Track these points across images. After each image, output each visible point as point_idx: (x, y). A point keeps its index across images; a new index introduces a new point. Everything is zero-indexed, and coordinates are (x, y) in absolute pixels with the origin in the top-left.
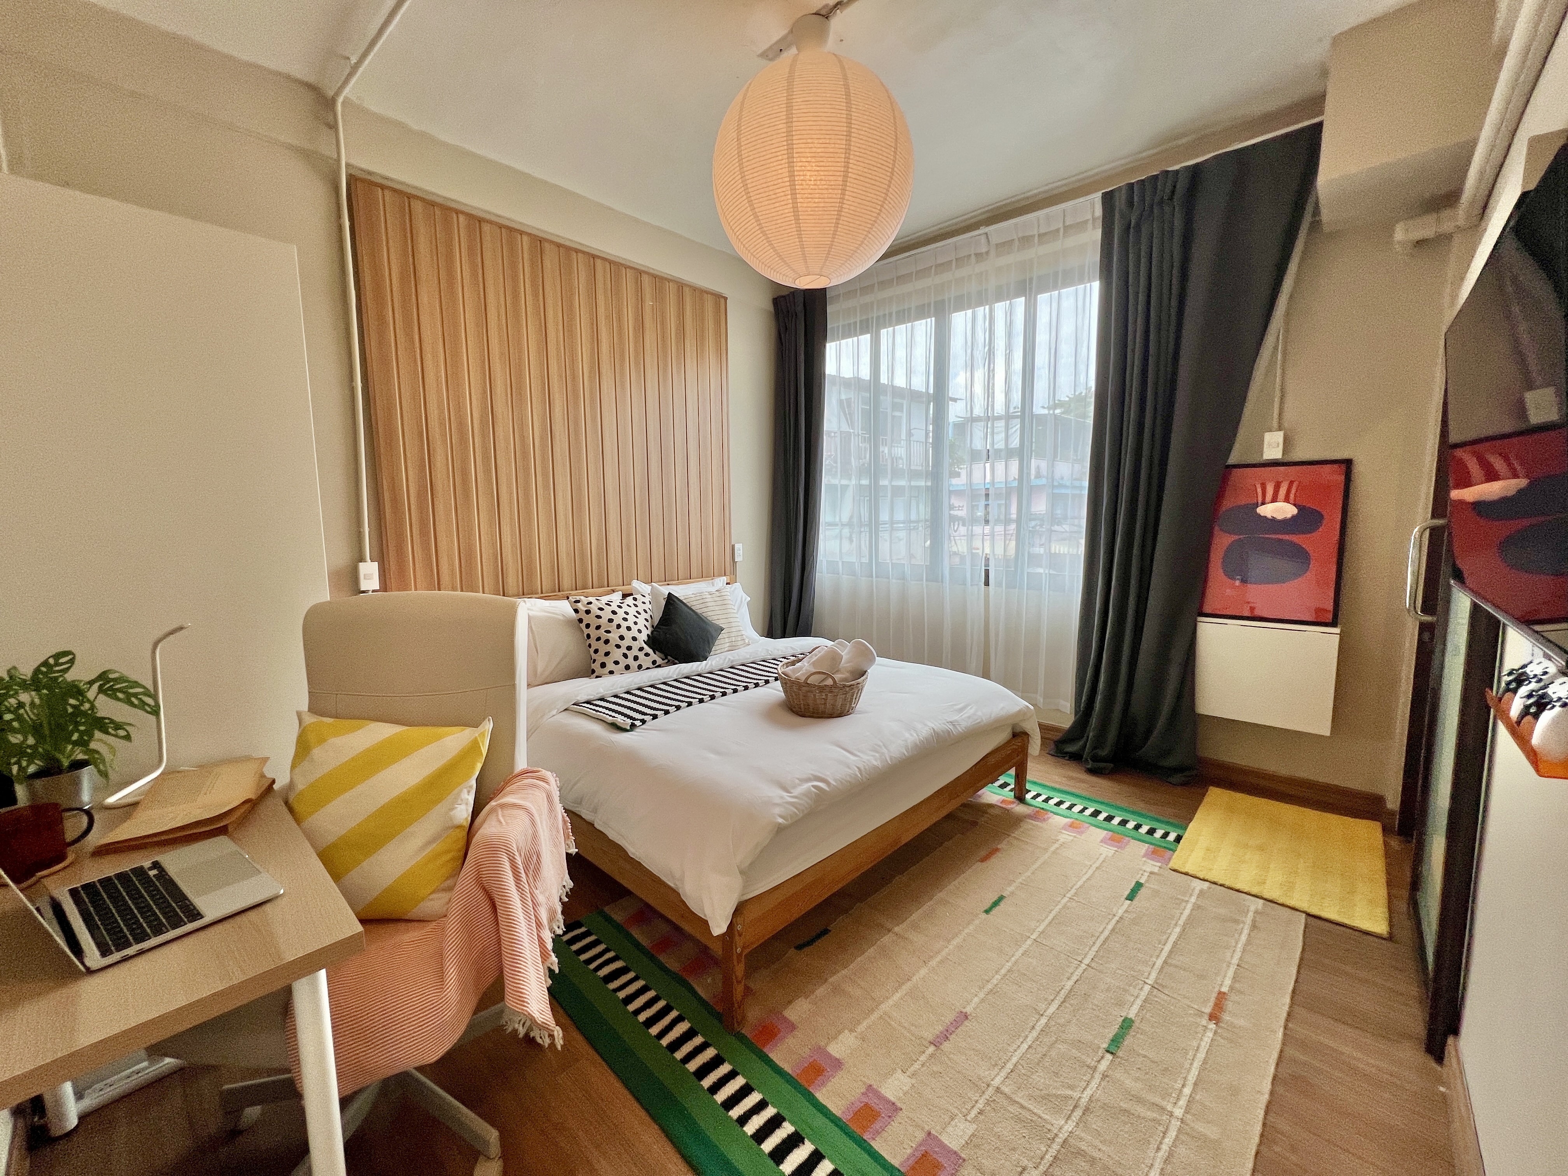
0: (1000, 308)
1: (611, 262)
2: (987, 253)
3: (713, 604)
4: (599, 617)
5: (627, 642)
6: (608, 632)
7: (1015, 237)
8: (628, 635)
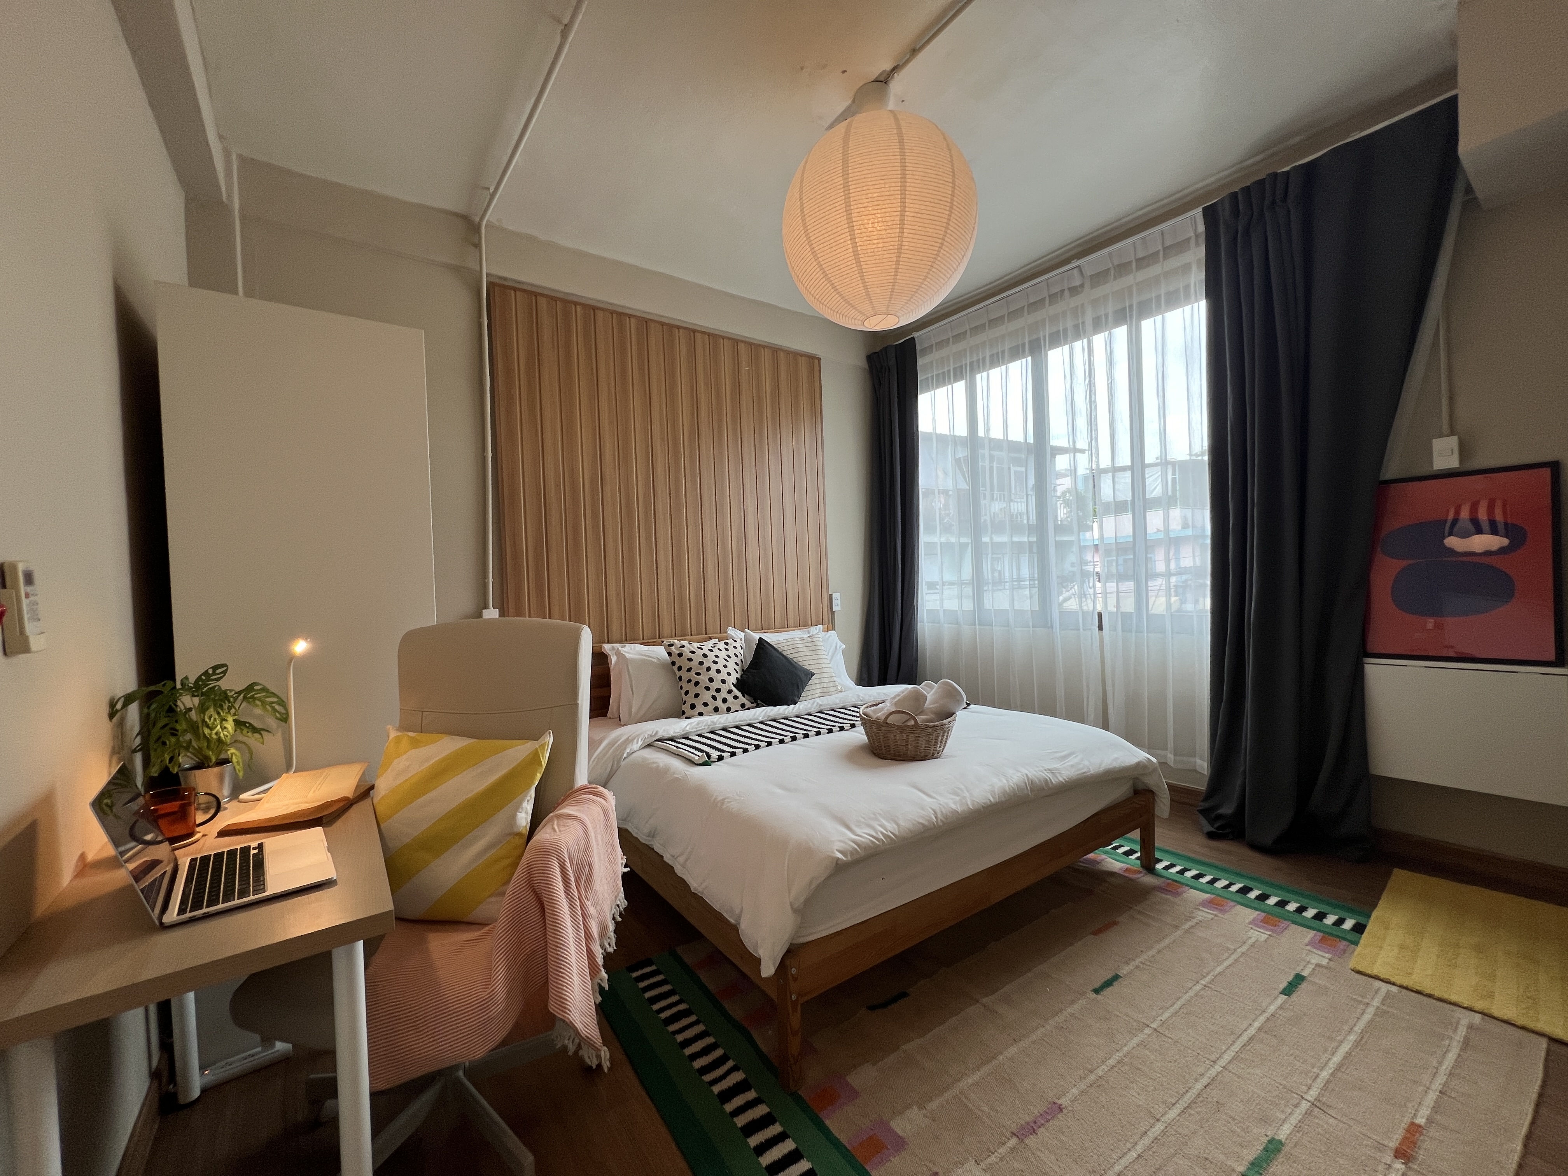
0: (1099, 340)
1: (709, 335)
2: (1082, 286)
3: (804, 649)
4: (690, 660)
5: (716, 685)
6: (698, 674)
7: (1111, 266)
8: (718, 678)
